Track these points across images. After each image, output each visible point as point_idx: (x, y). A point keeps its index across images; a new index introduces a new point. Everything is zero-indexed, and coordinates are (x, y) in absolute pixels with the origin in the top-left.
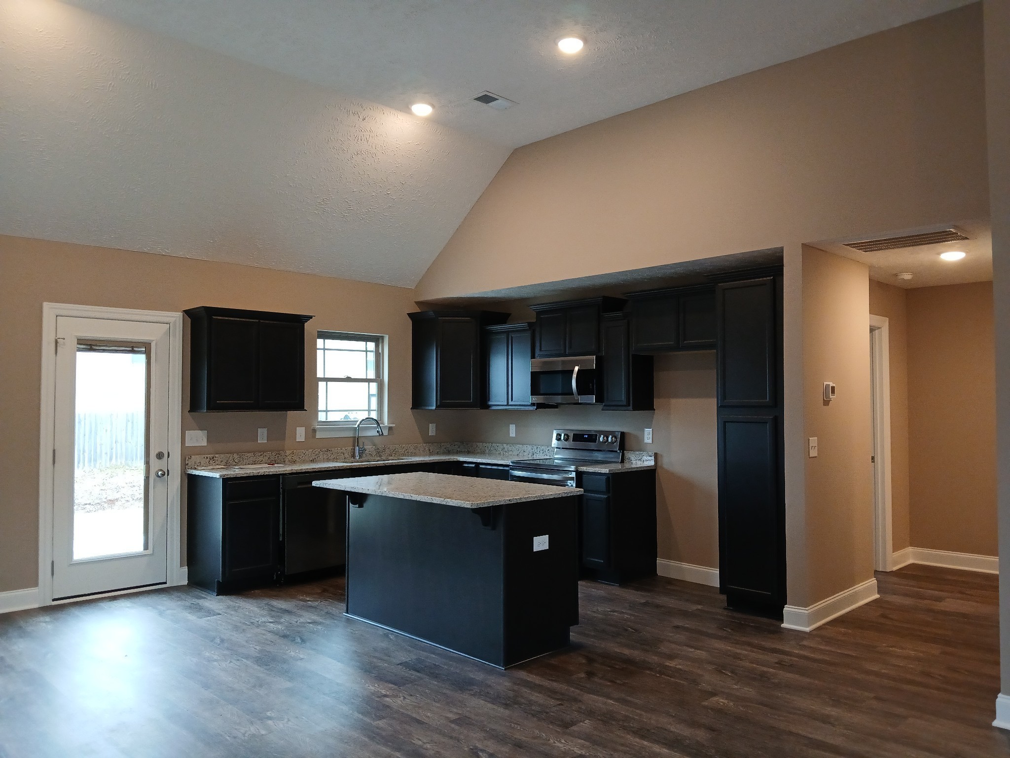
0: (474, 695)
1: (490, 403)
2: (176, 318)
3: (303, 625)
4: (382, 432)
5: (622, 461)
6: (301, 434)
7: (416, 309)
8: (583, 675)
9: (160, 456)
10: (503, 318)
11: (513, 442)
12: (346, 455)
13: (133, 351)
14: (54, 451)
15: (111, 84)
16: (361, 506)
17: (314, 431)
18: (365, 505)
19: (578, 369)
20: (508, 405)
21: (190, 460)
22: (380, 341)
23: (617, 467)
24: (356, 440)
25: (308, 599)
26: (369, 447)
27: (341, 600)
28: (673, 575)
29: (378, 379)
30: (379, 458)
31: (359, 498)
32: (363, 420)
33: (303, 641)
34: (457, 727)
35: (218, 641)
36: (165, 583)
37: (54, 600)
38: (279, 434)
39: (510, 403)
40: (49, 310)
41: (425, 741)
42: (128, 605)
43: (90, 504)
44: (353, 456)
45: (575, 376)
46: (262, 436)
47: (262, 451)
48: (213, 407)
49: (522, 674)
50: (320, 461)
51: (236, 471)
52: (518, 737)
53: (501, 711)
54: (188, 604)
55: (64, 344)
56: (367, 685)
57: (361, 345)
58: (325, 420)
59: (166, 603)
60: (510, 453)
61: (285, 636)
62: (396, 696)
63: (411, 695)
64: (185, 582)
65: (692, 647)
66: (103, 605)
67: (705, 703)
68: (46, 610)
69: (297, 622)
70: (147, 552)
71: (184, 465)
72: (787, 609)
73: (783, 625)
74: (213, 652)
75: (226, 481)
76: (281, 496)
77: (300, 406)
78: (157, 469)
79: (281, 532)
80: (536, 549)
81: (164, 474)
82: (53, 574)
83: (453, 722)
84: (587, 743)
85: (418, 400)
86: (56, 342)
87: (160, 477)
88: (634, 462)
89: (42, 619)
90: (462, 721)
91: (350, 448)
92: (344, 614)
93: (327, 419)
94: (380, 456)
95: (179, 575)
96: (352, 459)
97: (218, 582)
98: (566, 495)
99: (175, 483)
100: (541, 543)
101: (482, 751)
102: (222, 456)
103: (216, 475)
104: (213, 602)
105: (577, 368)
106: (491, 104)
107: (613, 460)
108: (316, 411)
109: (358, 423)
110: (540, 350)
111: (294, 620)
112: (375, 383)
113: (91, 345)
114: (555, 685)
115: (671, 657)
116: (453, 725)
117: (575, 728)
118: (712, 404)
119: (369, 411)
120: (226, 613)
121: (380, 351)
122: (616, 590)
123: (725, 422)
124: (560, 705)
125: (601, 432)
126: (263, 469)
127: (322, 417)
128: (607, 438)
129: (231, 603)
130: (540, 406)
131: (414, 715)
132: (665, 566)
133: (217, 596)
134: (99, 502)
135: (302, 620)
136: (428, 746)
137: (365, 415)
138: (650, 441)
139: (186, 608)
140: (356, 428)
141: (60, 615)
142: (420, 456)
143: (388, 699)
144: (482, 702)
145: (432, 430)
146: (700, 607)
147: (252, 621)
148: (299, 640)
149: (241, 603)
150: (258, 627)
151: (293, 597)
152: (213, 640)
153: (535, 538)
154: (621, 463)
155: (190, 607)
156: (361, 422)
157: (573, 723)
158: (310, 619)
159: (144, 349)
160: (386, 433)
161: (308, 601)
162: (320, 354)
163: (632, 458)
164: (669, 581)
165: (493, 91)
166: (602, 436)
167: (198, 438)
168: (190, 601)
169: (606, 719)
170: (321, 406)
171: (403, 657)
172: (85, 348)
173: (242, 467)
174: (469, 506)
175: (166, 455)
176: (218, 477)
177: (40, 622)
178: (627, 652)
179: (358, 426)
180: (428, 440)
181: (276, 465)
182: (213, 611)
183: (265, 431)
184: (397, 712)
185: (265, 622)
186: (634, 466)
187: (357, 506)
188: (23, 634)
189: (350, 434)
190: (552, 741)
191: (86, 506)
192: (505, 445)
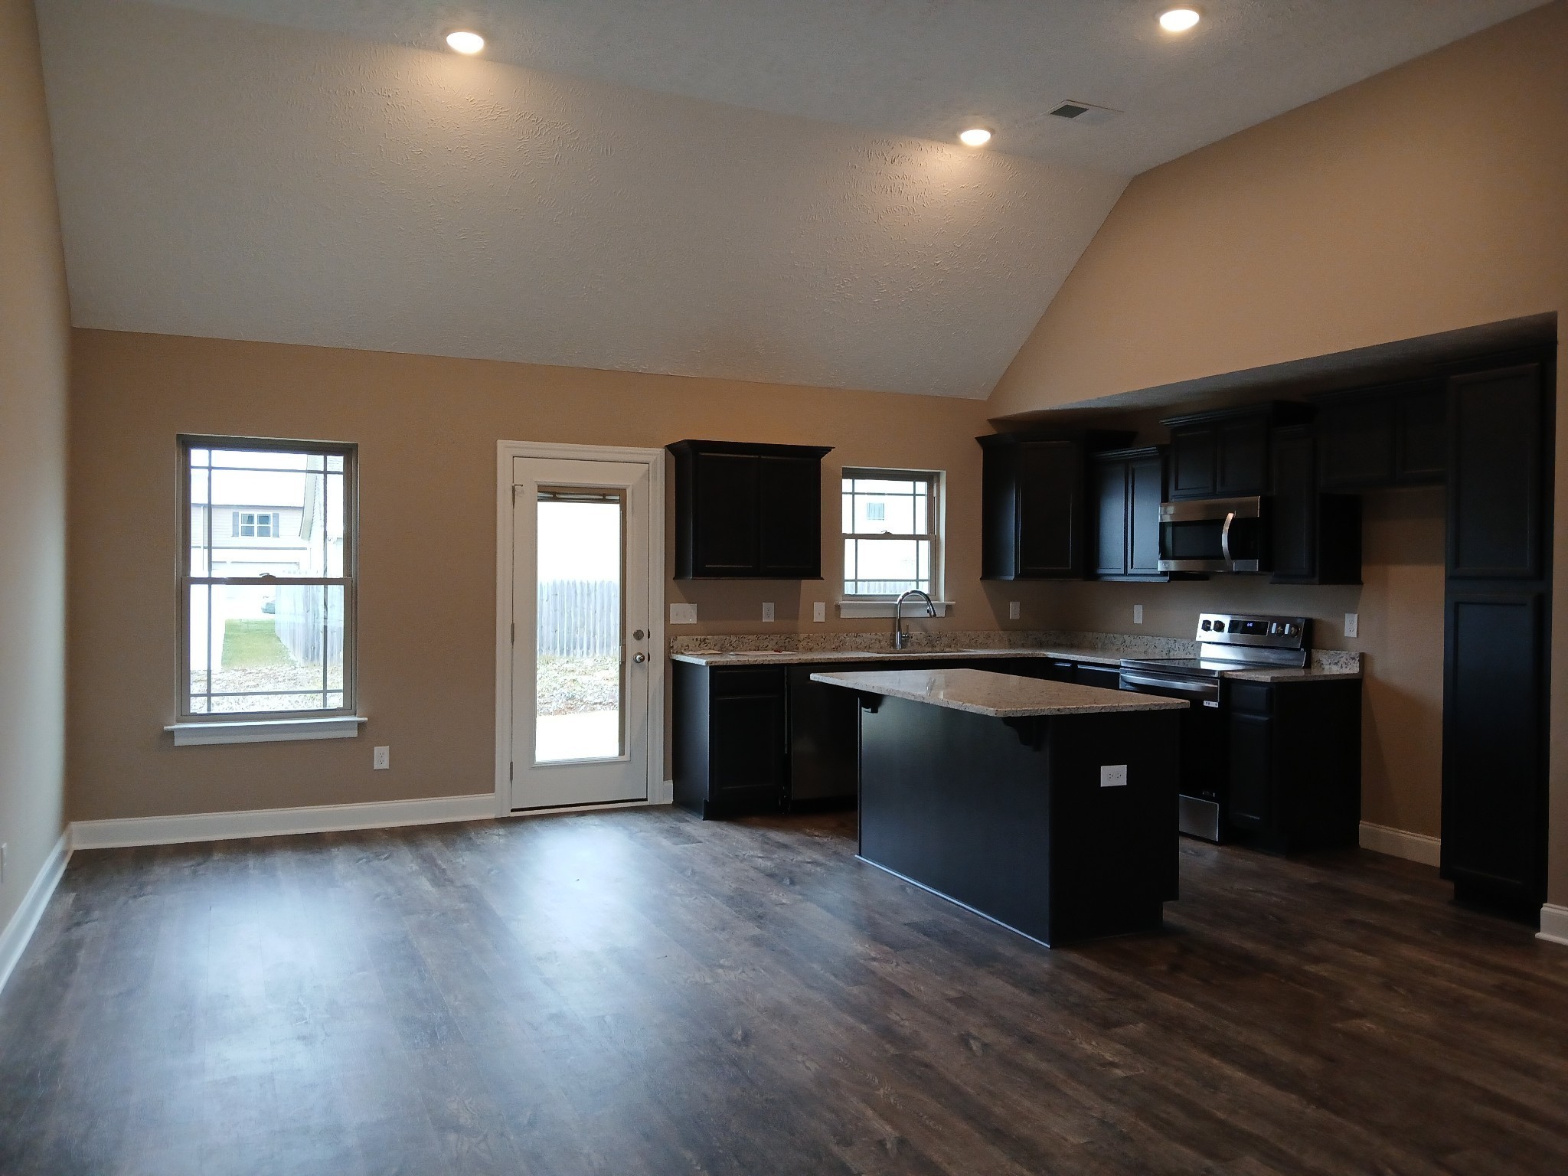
0: (992, 973)
1: (1102, 571)
2: (656, 456)
3: (799, 864)
4: (934, 613)
5: (1308, 665)
6: (819, 612)
7: (989, 431)
8: (1164, 968)
9: (638, 635)
10: (1126, 439)
11: (1138, 632)
12: (883, 643)
13: (604, 501)
14: (513, 625)
15: (558, 155)
16: (875, 711)
17: (838, 607)
18: (879, 710)
19: (1233, 518)
20: (1126, 574)
21: (677, 642)
22: (935, 479)
23: (1299, 674)
24: (897, 623)
25: (817, 834)
26: (916, 633)
27: (854, 838)
28: (1385, 849)
29: (931, 536)
30: (930, 649)
31: (873, 700)
32: (908, 593)
33: (792, 883)
34: (953, 1008)
35: (689, 873)
36: (646, 800)
37: (513, 811)
38: (789, 610)
39: (1130, 571)
40: (505, 449)
41: (904, 1017)
42: (597, 823)
43: (600, 703)
44: (894, 645)
45: (1226, 528)
46: (768, 613)
47: (767, 632)
48: (700, 573)
49: (1074, 957)
50: (846, 650)
51: (731, 658)
52: (1032, 1030)
53: (1025, 997)
54: (666, 826)
55: (523, 492)
56: (855, 944)
57: (906, 486)
58: (854, 593)
59: (642, 825)
60: (1135, 649)
61: (772, 876)
62: (887, 961)
63: (908, 963)
64: (670, 801)
65: (1360, 950)
66: (567, 820)
67: (1339, 1025)
68: (503, 822)
69: (792, 860)
70: (623, 758)
71: (669, 649)
72: (1547, 909)
73: (1540, 935)
74: (678, 885)
75: (714, 669)
76: (786, 693)
77: (814, 573)
78: (636, 652)
79: (786, 743)
80: (1105, 782)
81: (642, 660)
82: (511, 778)
83: (951, 1000)
84: (1128, 1050)
85: (991, 568)
86: (514, 488)
87: (638, 662)
88: (1327, 667)
89: (496, 831)
90: (964, 1002)
91: (889, 634)
92: (856, 856)
93: (856, 592)
94: (933, 646)
95: (663, 792)
96: (892, 649)
97: (705, 801)
98: (1157, 708)
99: (657, 672)
100: (1114, 776)
101: (975, 1038)
102: (716, 637)
103: (702, 662)
104: (698, 828)
105: (1230, 516)
106: (1078, 118)
107: (1291, 663)
108: (841, 580)
109: (900, 597)
110: (1176, 488)
111: (789, 857)
112: (927, 541)
113: (555, 494)
114: (1116, 976)
115: (1317, 960)
116: (949, 1005)
117: (1119, 1031)
118: (1436, 574)
119: (917, 581)
120: (708, 841)
121: (935, 495)
122: (1277, 864)
123: (1457, 605)
124: (1110, 999)
125: (1274, 619)
126: (768, 657)
127: (849, 589)
128: (1284, 628)
129: (719, 830)
130: (1174, 576)
131: (902, 987)
132: (1373, 834)
133: (704, 820)
134: (611, 700)
135: (799, 858)
136: (907, 1023)
137: (913, 587)
138: (1354, 634)
139: (661, 831)
140: (897, 605)
141: (518, 829)
142: (994, 648)
143: (875, 963)
144: (1001, 983)
145: (1014, 610)
146: (1406, 897)
147: (737, 853)
148: (788, 882)
149: (731, 831)
150: (741, 861)
151: (797, 829)
152: (682, 871)
153: (1103, 769)
154: (1304, 668)
155: (668, 831)
156: (903, 597)
157: (1119, 1024)
158: (810, 857)
159: (618, 498)
160: (941, 613)
161: (816, 836)
162: (846, 500)
163: (1324, 661)
164: (1377, 857)
165: (1078, 98)
166: (1275, 625)
167: (686, 614)
168: (669, 822)
169: (1171, 1025)
170: (849, 573)
171: (915, 916)
172: (548, 497)
173: (737, 653)
174: (993, 714)
175: (646, 635)
176: (704, 664)
177: (494, 834)
178: (1249, 945)
179: (901, 601)
180: (1007, 626)
181: (784, 652)
182: (693, 837)
183: (772, 605)
184: (881, 979)
185: (752, 856)
186: (1326, 672)
187: (870, 710)
188: (472, 847)
189: (890, 614)
190: (1078, 1040)
191: (595, 706)
192: (1126, 637)
